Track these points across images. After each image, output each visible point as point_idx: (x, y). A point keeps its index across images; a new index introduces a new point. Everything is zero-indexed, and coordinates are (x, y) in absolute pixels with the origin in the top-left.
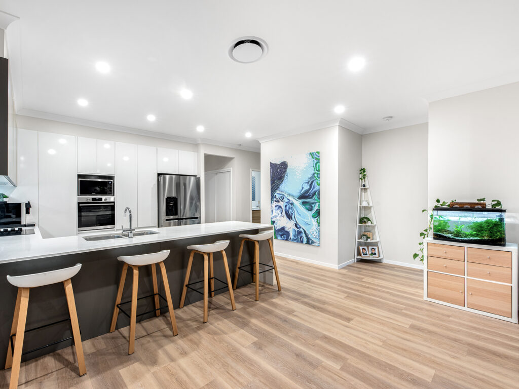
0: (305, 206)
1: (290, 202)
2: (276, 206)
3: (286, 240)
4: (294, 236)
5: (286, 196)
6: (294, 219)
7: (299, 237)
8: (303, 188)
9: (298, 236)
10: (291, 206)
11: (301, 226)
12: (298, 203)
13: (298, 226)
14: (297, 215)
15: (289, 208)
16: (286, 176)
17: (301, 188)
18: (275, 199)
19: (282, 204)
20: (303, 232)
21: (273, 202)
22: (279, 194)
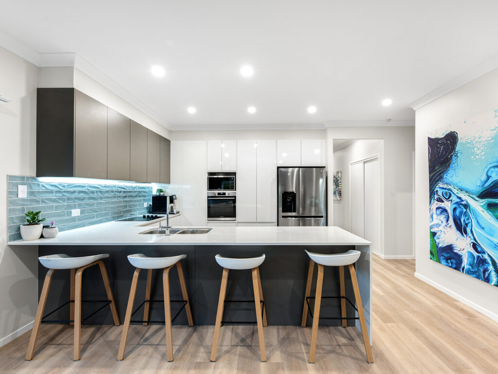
0: (493, 212)
1: (463, 203)
2: (438, 208)
3: (455, 268)
4: (470, 265)
5: (455, 191)
6: (470, 235)
7: (482, 270)
8: (489, 177)
9: (478, 267)
10: (465, 210)
11: (486, 249)
12: (478, 206)
13: (479, 249)
14: (475, 228)
15: (461, 213)
16: (454, 158)
17: (484, 178)
18: (436, 197)
19: (448, 205)
20: (490, 262)
21: (432, 201)
22: (443, 188)
